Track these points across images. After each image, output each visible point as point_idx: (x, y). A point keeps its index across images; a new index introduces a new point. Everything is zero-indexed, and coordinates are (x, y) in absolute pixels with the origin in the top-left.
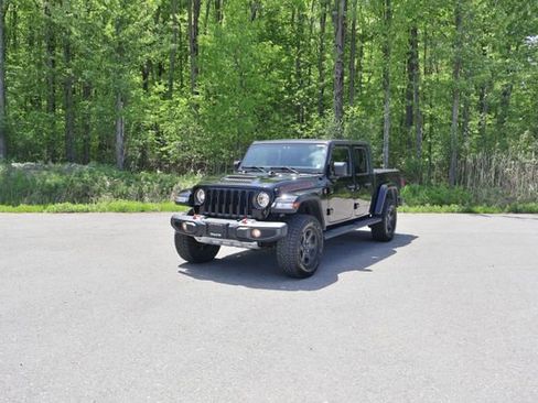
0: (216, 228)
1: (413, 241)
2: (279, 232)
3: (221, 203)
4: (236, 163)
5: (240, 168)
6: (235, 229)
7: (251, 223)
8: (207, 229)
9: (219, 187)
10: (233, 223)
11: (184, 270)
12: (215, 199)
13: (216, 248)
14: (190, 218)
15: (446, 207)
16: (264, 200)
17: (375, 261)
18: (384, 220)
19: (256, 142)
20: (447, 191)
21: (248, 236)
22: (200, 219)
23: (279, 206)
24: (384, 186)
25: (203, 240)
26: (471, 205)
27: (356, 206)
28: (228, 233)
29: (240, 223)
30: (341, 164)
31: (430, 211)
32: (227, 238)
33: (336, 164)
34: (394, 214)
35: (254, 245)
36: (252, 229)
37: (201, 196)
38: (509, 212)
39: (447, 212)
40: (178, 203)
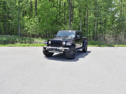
0: (54, 49)
1: (91, 52)
2: (68, 50)
3: (55, 44)
4: (55, 35)
5: (56, 37)
6: (58, 49)
7: (62, 48)
8: (52, 49)
9: (54, 40)
10: (58, 48)
11: (46, 58)
12: (53, 43)
13: (53, 53)
14: (48, 47)
15: (95, 45)
16: (64, 43)
17: (85, 56)
18: (85, 48)
19: (59, 31)
20: (94, 42)
21: (61, 51)
22: (50, 47)
23: (68, 44)
24: (85, 41)
25: (50, 52)
26: (100, 45)
27: (80, 45)
28: (57, 50)
29: (59, 48)
30: (78, 36)
31: (92, 46)
32: (57, 51)
33: (77, 36)
34: (87, 47)
35: (62, 53)
36: (62, 49)
37: (50, 42)
38: (108, 46)
39: (95, 46)
40: (44, 44)
